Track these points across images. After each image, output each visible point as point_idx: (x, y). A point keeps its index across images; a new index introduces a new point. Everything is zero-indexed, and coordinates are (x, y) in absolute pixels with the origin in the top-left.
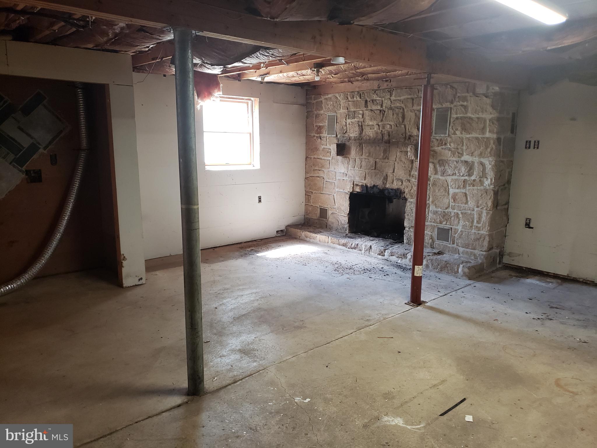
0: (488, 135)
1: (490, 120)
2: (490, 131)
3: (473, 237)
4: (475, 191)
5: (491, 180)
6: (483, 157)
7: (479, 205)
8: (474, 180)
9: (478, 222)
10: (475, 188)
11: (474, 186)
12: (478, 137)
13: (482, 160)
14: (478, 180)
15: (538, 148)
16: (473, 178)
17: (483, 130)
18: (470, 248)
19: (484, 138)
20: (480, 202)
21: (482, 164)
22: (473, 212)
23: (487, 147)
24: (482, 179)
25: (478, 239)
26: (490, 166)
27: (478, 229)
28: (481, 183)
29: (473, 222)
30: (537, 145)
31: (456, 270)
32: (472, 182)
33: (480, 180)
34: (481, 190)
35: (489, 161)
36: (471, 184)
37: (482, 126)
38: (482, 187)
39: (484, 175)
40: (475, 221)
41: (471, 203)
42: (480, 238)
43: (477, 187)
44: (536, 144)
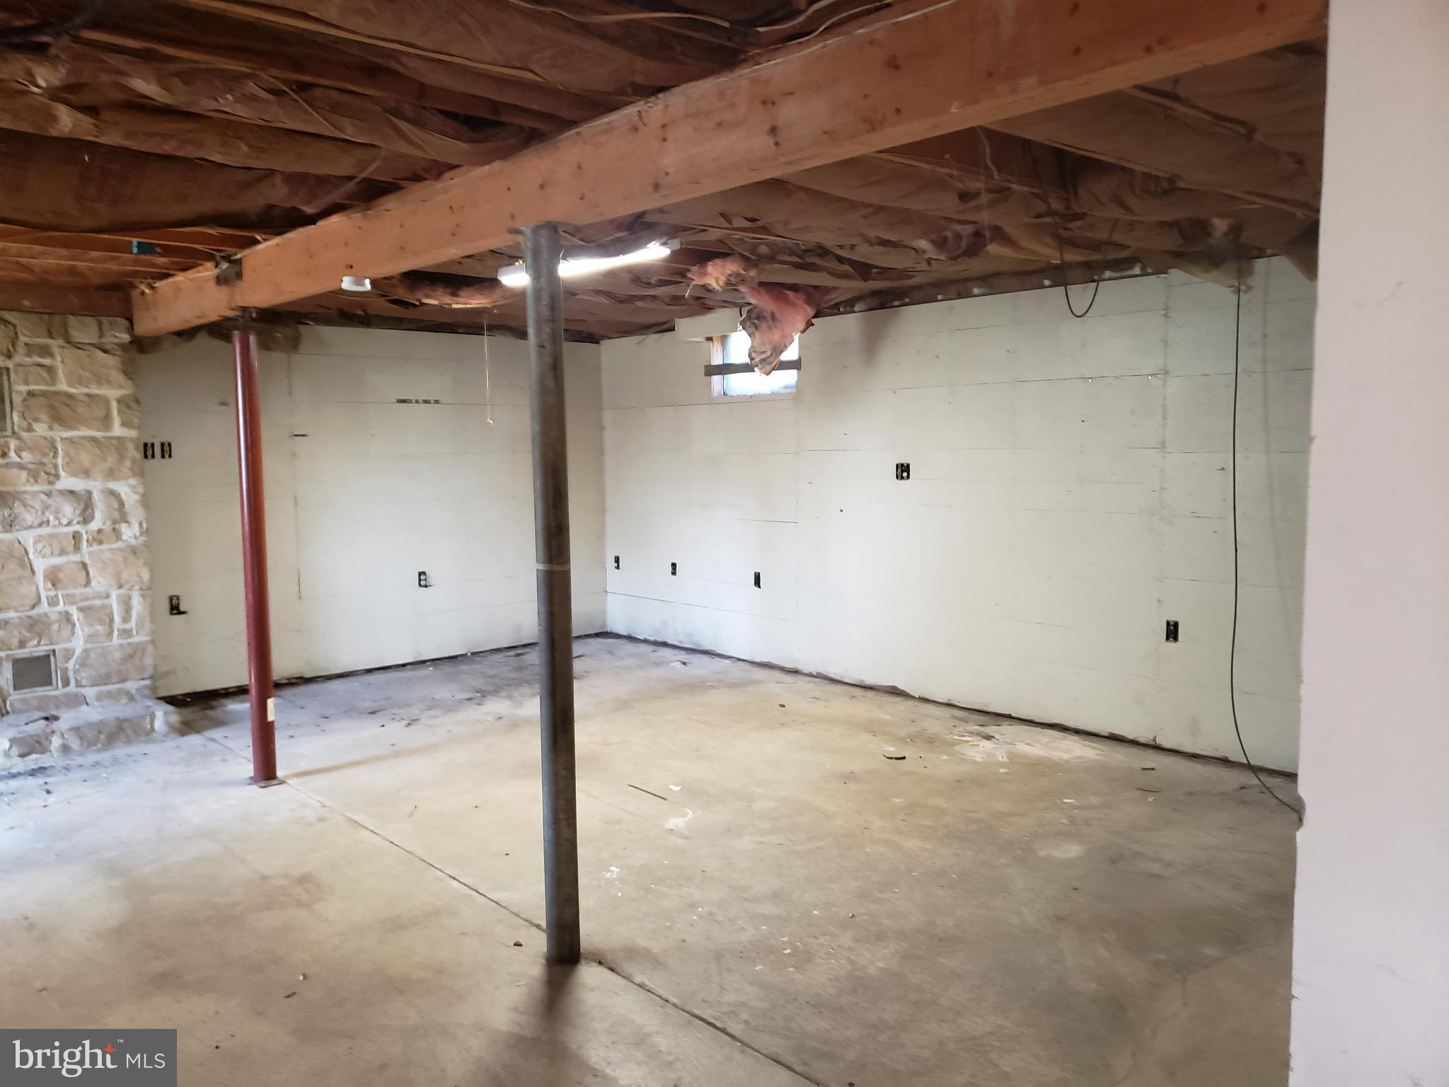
0: (117, 430)
1: (119, 401)
2: (124, 424)
3: (117, 655)
4: (109, 555)
5: (141, 524)
6: (116, 479)
7: (123, 582)
8: (100, 531)
9: (126, 619)
10: (105, 547)
11: (100, 543)
12: (94, 437)
13: (113, 485)
14: (108, 527)
15: (170, 456)
16: (94, 526)
17: (106, 421)
18: (115, 680)
19: (110, 438)
20: (125, 575)
21: (114, 494)
22: (106, 601)
23: (122, 457)
24: (117, 526)
25: (131, 656)
26: (136, 497)
27: (126, 633)
28: (117, 534)
29: (112, 621)
30: (166, 450)
31: (149, 727)
32: (95, 535)
33: (114, 529)
34: (121, 550)
35: (131, 486)
36: (94, 539)
37: (100, 413)
38: (120, 544)
39: (122, 516)
40: (117, 619)
41: (100, 582)
42: (135, 653)
43: (108, 543)
44: (166, 448)
